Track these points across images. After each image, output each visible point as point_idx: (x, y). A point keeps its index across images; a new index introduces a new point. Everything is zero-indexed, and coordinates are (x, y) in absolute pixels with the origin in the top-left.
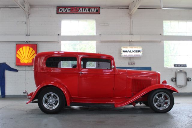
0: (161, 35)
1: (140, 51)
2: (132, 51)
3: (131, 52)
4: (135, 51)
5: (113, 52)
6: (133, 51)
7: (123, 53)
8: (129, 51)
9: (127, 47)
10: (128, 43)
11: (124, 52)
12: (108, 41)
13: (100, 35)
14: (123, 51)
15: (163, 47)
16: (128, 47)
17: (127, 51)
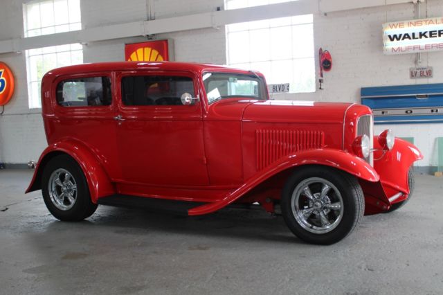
2: (417, 35)
3: (414, 38)
4: (428, 34)
6: (421, 35)
7: (388, 42)
8: (407, 36)
9: (401, 25)
10: (410, 11)
11: (392, 40)
12: (348, 11)
14: (390, 36)
16: (406, 23)
17: (400, 35)
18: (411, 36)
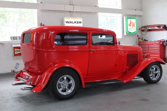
0: (96, 6)
1: (81, 22)
2: (74, 22)
3: (73, 23)
4: (76, 22)
5: (55, 23)
6: (75, 22)
7: (65, 23)
8: (71, 22)
9: (69, 18)
10: (68, 14)
11: (67, 23)
12: (49, 11)
13: (41, 3)
14: (66, 22)
15: (98, 19)
16: (71, 18)
17: (69, 22)
18: (72, 23)
